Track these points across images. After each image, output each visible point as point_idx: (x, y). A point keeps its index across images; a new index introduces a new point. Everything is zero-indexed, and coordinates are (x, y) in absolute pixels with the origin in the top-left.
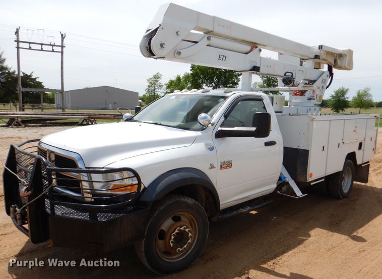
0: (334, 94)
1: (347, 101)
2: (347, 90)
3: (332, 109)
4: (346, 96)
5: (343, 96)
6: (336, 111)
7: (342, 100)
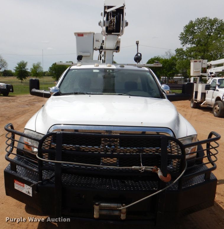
0: (17, 66)
1: (27, 71)
2: (26, 63)
3: (17, 78)
4: (26, 68)
5: (24, 67)
6: (20, 79)
7: (24, 70)
